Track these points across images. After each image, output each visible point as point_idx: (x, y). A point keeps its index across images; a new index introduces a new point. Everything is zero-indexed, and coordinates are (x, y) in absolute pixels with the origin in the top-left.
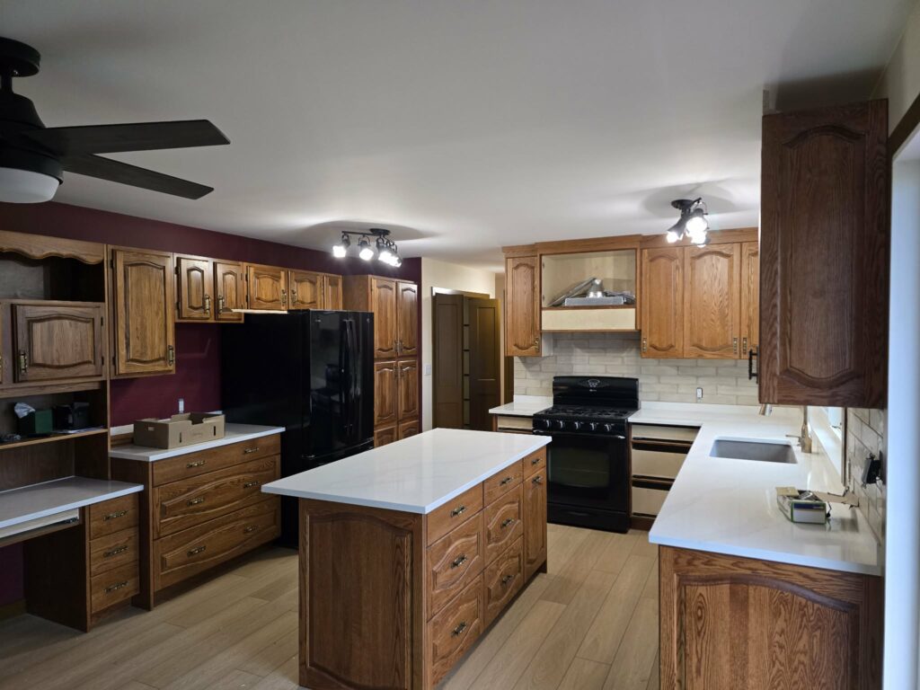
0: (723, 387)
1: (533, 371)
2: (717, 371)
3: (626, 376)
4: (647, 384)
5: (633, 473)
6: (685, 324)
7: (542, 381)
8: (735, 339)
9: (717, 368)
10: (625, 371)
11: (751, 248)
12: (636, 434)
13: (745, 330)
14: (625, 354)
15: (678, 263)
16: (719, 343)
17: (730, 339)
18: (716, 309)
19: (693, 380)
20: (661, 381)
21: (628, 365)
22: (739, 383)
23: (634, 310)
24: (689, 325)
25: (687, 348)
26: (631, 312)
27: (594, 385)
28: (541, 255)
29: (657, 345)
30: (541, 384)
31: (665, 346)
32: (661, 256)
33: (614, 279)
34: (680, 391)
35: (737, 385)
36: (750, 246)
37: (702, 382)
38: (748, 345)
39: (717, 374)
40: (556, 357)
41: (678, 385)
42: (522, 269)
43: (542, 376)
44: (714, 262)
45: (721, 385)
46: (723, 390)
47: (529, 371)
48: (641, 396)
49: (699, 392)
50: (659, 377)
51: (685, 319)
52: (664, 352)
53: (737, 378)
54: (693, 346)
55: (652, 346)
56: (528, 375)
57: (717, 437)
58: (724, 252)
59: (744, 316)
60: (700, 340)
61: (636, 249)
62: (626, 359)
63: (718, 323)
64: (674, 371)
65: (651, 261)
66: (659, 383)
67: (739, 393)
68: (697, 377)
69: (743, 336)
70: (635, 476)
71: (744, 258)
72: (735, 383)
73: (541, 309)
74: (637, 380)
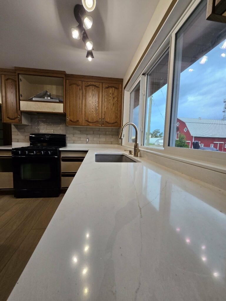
0: (96, 138)
1: (21, 132)
2: (93, 132)
3: (61, 134)
4: (69, 137)
5: (62, 171)
6: (83, 112)
7: (26, 136)
8: (100, 119)
9: (93, 131)
10: (61, 132)
11: (106, 85)
12: (63, 155)
13: (103, 115)
14: (61, 126)
15: (80, 87)
16: (95, 120)
17: (98, 119)
18: (94, 107)
19: (85, 136)
20: (75, 136)
21: (62, 130)
22: (100, 136)
23: (63, 104)
24: (84, 113)
25: (84, 122)
26: (62, 105)
27: (48, 137)
28: (19, 74)
29: (72, 120)
30: (25, 137)
31: (75, 120)
32: (74, 84)
33: (56, 95)
34: (81, 140)
35: (99, 137)
36: (106, 84)
37: (89, 136)
38: (104, 121)
39: (93, 134)
40: (32, 126)
41: (80, 137)
42: (10, 81)
43: (26, 134)
44: (93, 89)
45: (95, 137)
46: (95, 139)
47: (20, 132)
48: (67, 142)
49: (88, 140)
50: (74, 135)
51: (83, 111)
52: (75, 123)
53: (100, 135)
54: (86, 121)
55: (71, 120)
56: (19, 133)
57: (96, 153)
58: (97, 85)
59: (103, 111)
60: (88, 119)
61: (63, 78)
62: (61, 127)
63: (94, 112)
64: (79, 132)
65: (70, 85)
66: (74, 136)
67: (100, 140)
68: (87, 134)
69: (103, 118)
70: (63, 173)
71: (103, 89)
72: (99, 136)
73: (20, 100)
74: (65, 135)
